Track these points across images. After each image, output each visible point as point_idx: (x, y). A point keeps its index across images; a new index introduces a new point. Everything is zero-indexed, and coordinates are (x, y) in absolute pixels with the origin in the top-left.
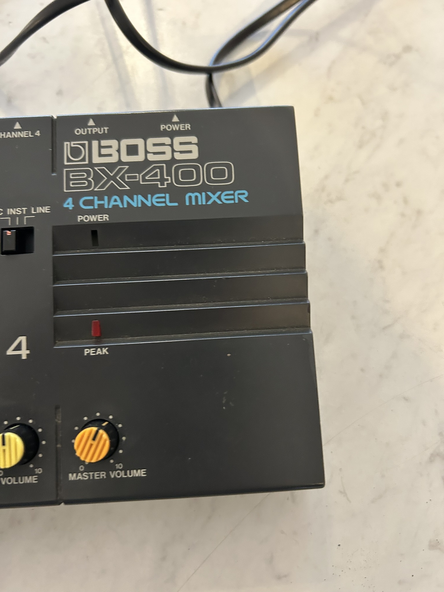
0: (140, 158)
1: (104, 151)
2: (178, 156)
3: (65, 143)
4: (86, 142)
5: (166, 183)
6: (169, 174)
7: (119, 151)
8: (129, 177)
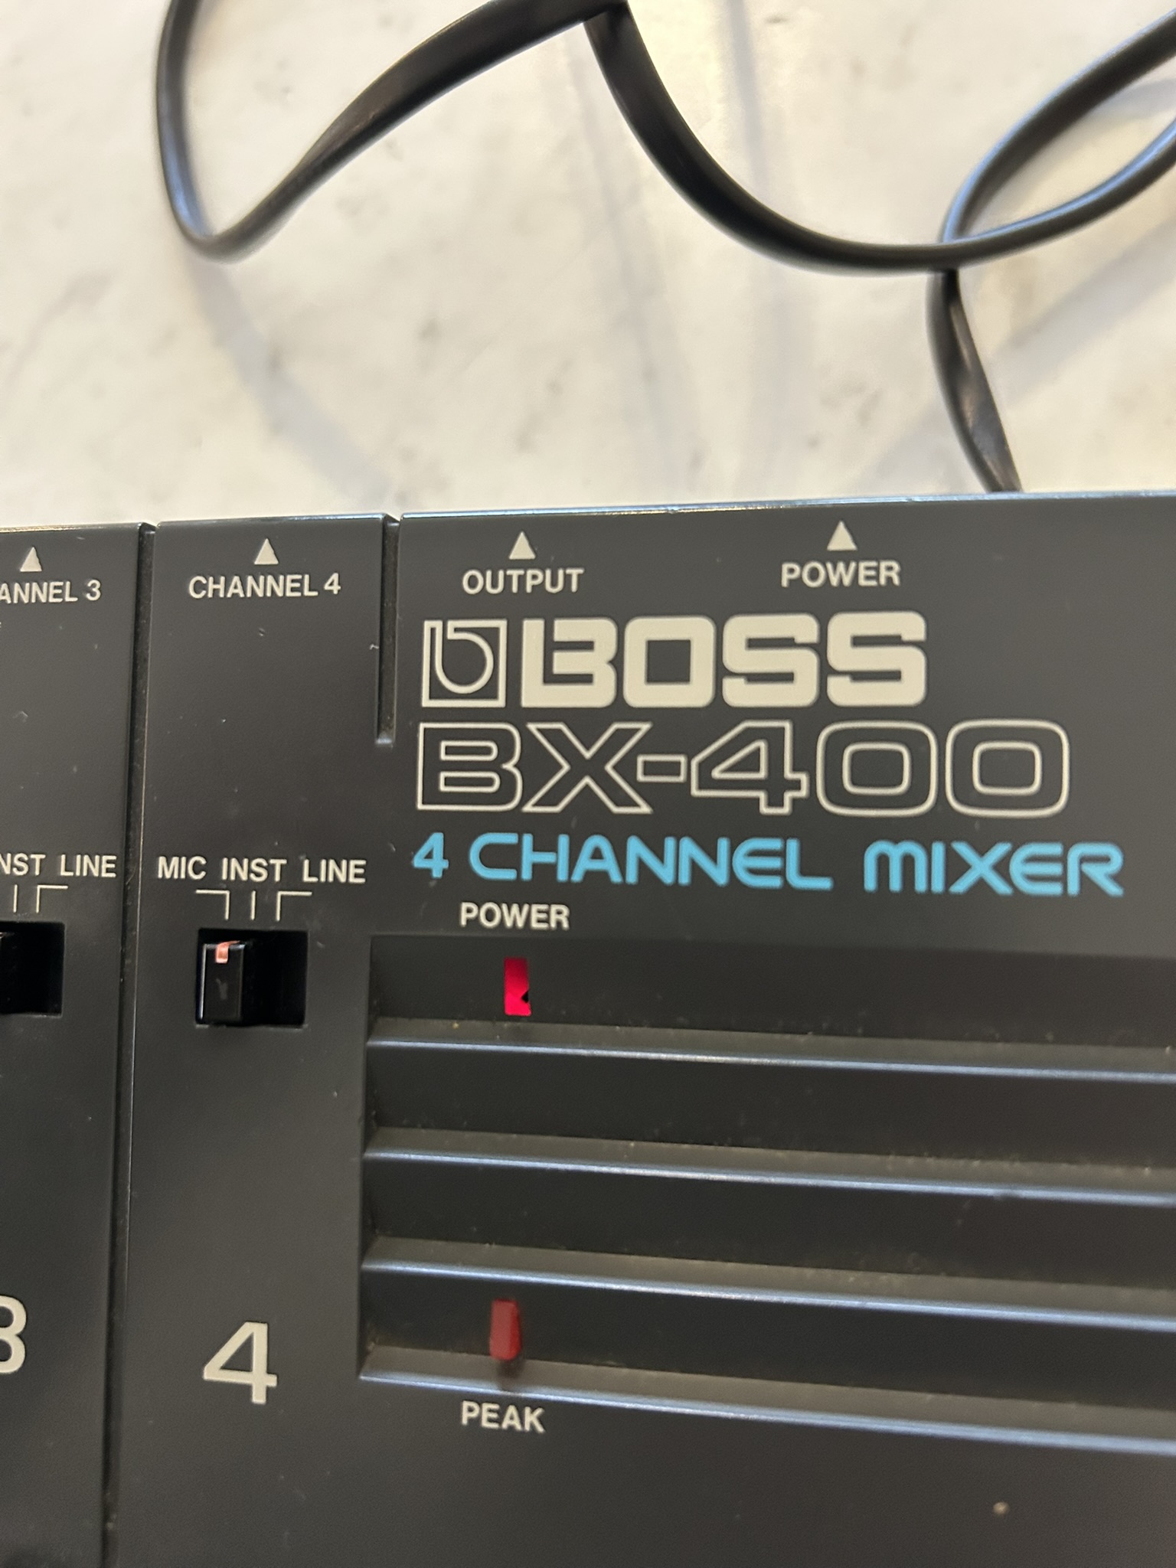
0: (694, 693)
1: (563, 663)
2: (842, 692)
3: (428, 625)
4: (502, 625)
5: (788, 796)
6: (805, 762)
7: (617, 663)
8: (650, 768)
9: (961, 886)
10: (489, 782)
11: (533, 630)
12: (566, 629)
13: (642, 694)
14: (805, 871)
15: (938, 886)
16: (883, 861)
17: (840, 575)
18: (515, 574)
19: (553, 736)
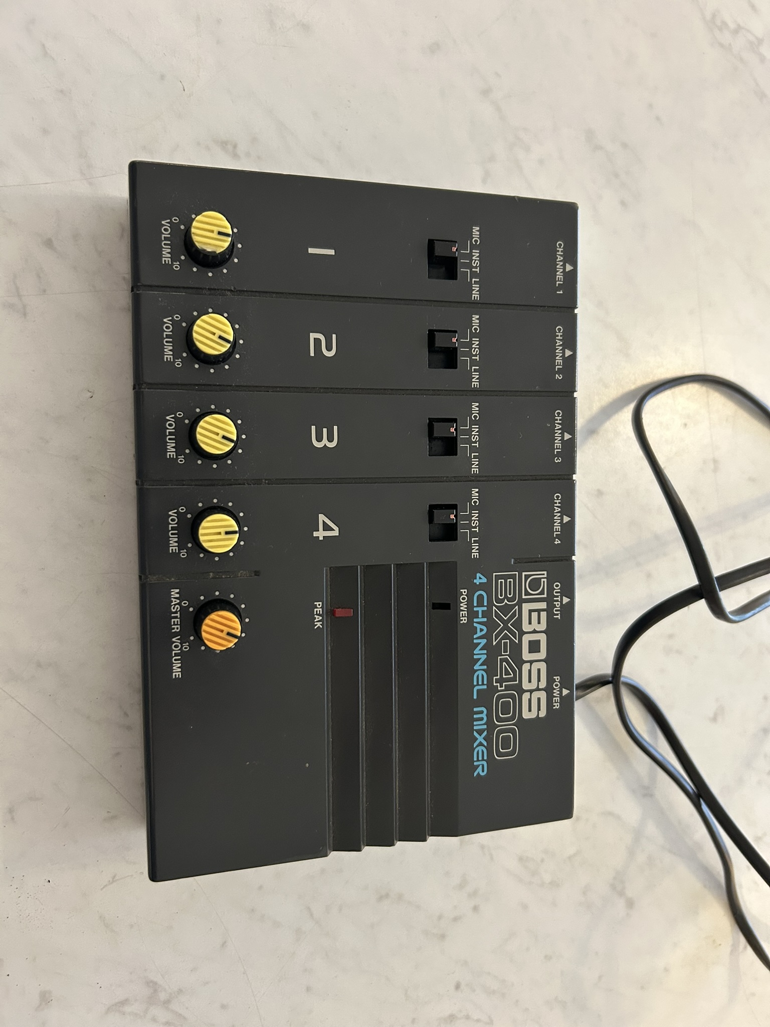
0: (526, 655)
1: (534, 615)
2: (525, 697)
3: (545, 573)
4: (545, 596)
5: (498, 684)
6: (508, 688)
7: (535, 632)
8: (505, 644)
9: (475, 734)
10: (501, 596)
11: (543, 605)
12: (544, 615)
13: (526, 639)
14: (478, 691)
15: (475, 728)
16: (482, 712)
17: (556, 693)
18: (559, 599)
19: (514, 615)
